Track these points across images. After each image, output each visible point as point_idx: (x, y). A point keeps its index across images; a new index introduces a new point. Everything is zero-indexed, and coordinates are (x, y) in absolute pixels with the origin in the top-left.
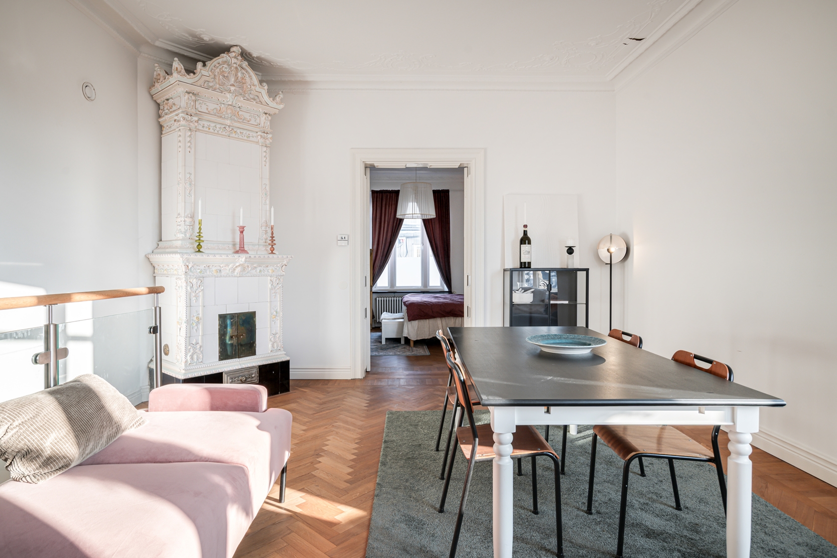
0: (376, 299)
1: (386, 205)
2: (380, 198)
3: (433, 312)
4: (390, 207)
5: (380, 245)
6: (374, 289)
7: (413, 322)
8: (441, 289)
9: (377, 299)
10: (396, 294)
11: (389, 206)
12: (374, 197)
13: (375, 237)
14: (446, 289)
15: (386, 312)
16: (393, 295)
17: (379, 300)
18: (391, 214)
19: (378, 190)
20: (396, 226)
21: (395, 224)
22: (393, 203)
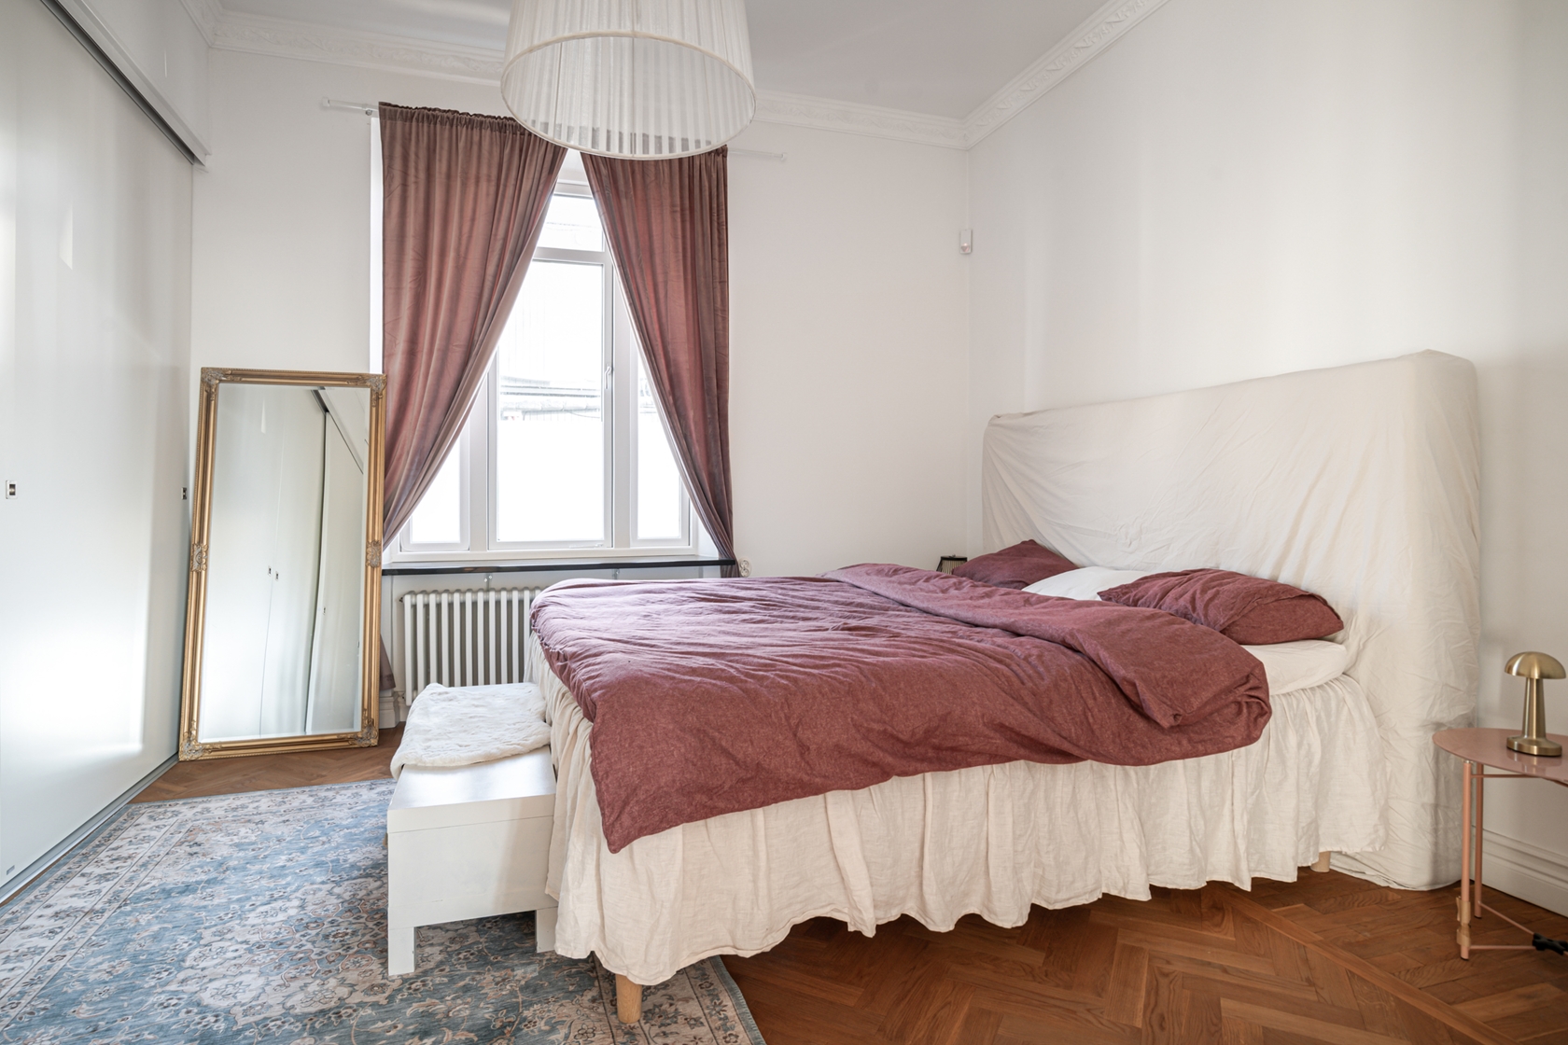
0: (401, 600)
1: (449, 176)
2: (424, 144)
3: (803, 748)
4: (471, 189)
5: (423, 358)
6: (389, 558)
7: (643, 845)
8: (683, 551)
9: (408, 600)
10: (493, 576)
11: (464, 185)
12: (393, 137)
13: (397, 320)
14: (709, 550)
15: (440, 681)
16: (480, 580)
17: (414, 607)
18: (473, 220)
19: (414, 103)
20: (496, 275)
21: (491, 270)
22: (484, 170)
